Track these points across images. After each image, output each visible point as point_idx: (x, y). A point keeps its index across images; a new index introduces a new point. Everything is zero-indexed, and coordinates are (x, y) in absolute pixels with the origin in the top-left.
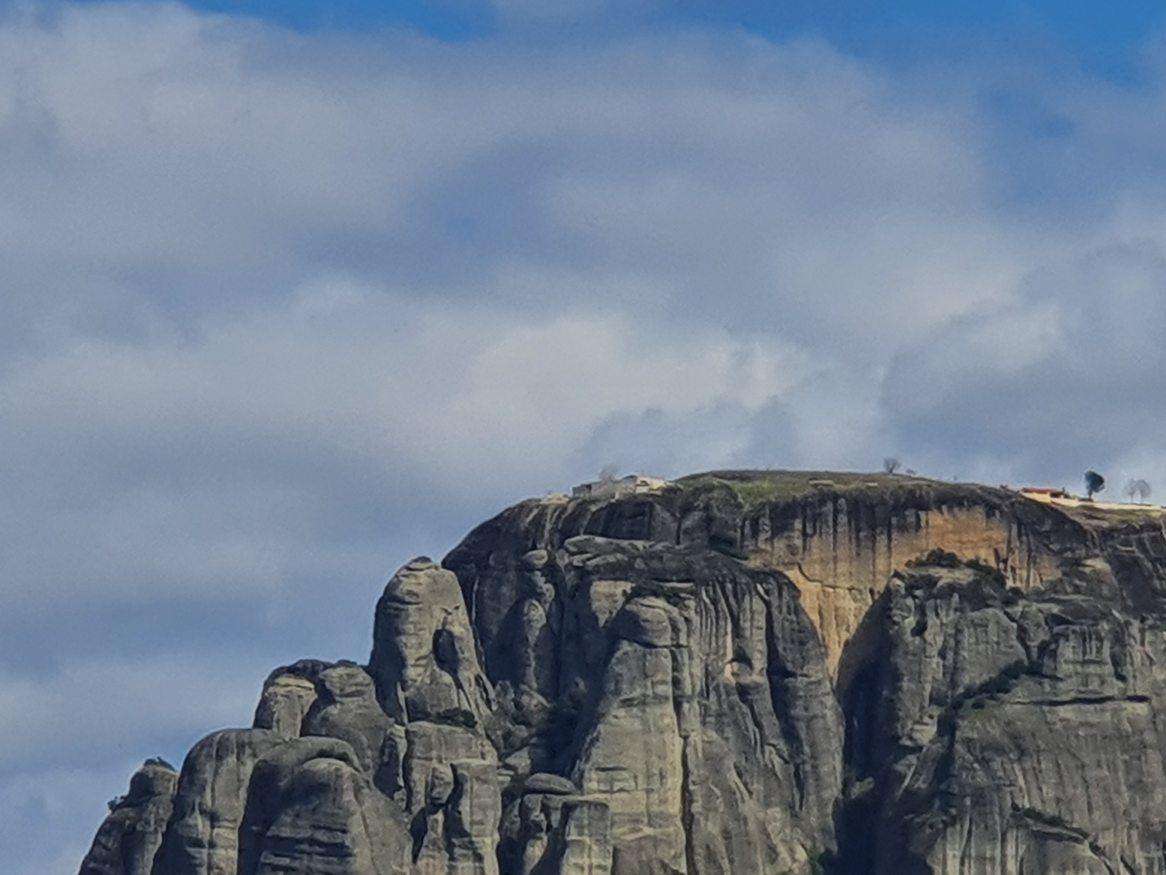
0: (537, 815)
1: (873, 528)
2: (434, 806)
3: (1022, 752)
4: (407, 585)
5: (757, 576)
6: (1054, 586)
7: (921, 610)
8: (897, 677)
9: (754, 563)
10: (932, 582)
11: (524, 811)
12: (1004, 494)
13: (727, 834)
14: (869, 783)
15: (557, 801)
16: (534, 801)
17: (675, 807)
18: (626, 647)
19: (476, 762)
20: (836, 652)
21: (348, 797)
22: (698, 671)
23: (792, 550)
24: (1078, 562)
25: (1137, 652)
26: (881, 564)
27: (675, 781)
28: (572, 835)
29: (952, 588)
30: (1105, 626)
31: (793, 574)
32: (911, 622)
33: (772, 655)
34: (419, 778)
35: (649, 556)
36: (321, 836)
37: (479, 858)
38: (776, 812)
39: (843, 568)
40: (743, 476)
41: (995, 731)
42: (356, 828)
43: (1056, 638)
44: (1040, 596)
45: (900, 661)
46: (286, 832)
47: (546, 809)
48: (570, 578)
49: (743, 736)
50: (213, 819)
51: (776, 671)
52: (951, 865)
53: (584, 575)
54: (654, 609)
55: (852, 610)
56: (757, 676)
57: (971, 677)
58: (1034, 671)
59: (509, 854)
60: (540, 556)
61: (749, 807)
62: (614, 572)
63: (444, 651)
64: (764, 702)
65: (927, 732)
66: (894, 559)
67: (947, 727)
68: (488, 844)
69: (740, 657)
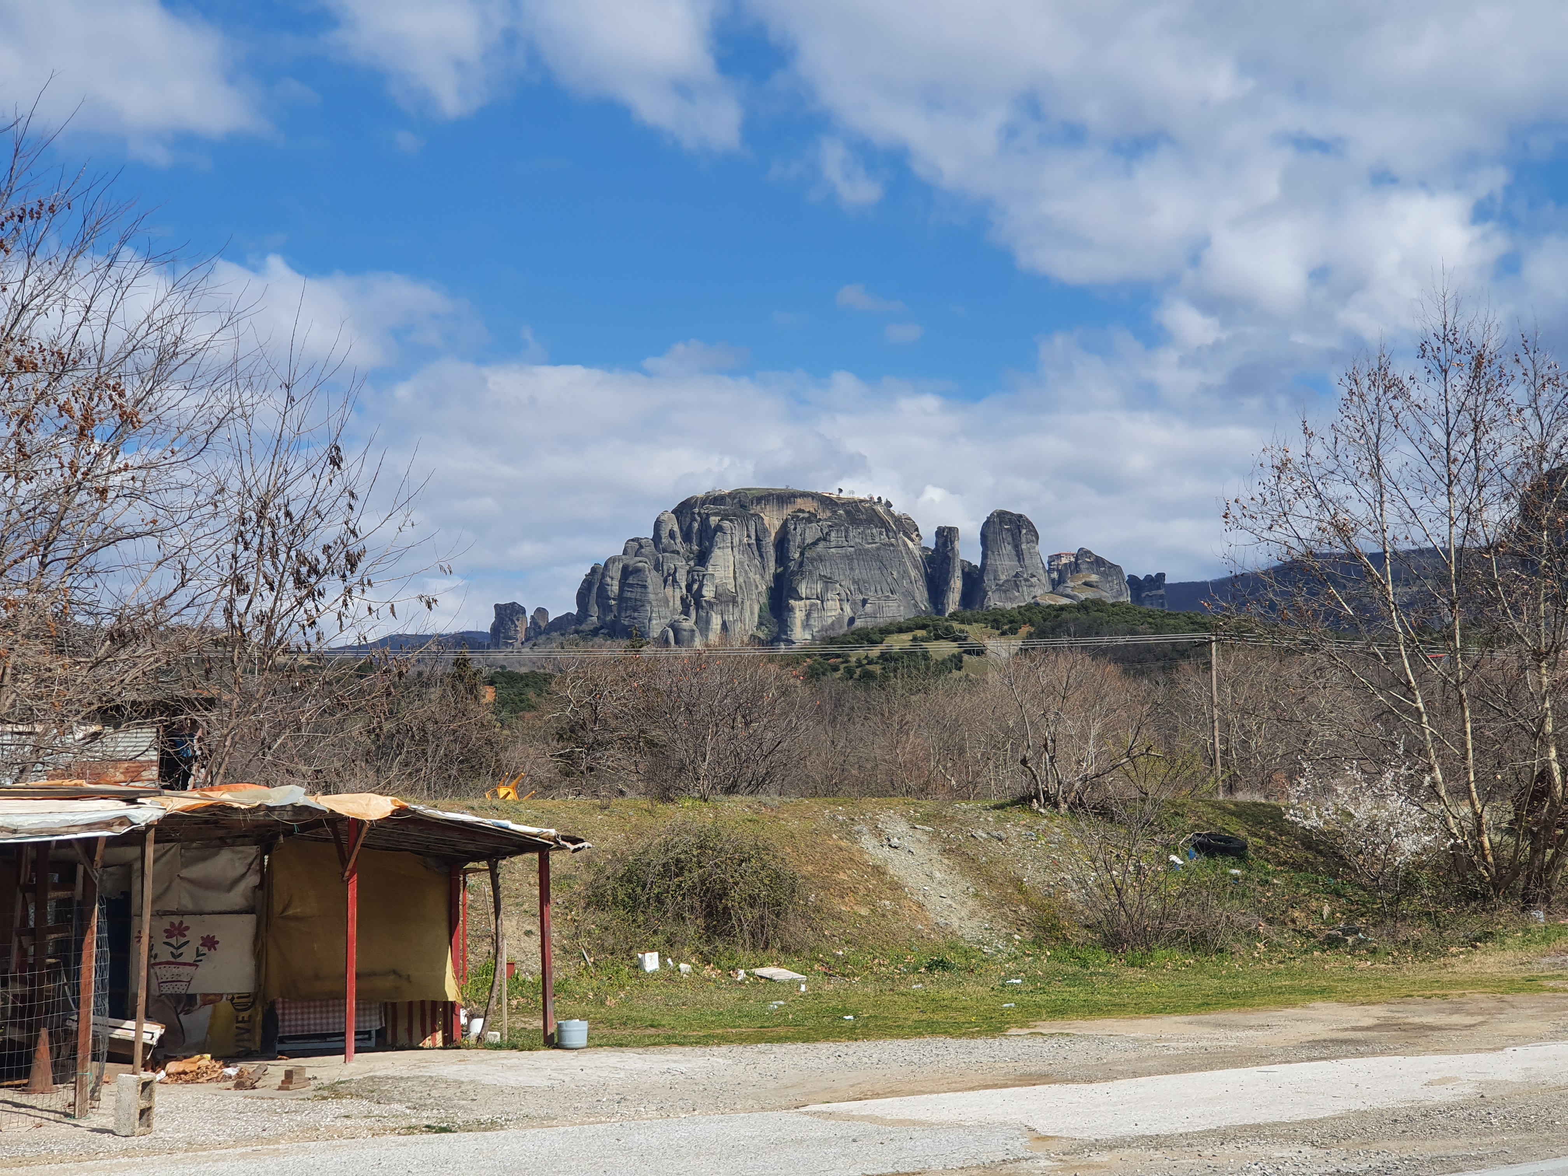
0: (696, 577)
1: (783, 503)
2: (669, 575)
3: (821, 560)
4: (662, 518)
5: (752, 515)
6: (830, 518)
7: (795, 524)
9: (752, 512)
10: (798, 517)
11: (693, 576)
12: (817, 494)
14: (782, 569)
15: (701, 574)
16: (695, 573)
17: (732, 575)
18: (719, 533)
19: (680, 564)
20: (773, 535)
21: (647, 572)
23: (762, 508)
24: (836, 512)
25: (851, 534)
26: (785, 512)
27: (732, 568)
28: (705, 582)
29: (803, 518)
30: (843, 528)
31: (762, 515)
32: (793, 527)
33: (757, 535)
34: (665, 568)
35: (724, 510)
37: (681, 588)
38: (758, 576)
39: (775, 513)
40: (749, 489)
42: (649, 580)
48: (704, 516)
50: (612, 579)
51: (758, 540)
52: (803, 590)
53: (708, 515)
54: (726, 524)
55: (778, 524)
56: (753, 541)
57: (809, 541)
58: (825, 539)
59: (689, 587)
60: (696, 510)
61: (751, 575)
62: (716, 514)
63: (672, 535)
64: (755, 548)
65: (797, 555)
66: (788, 511)
67: (802, 554)
68: (683, 585)
69: (749, 536)
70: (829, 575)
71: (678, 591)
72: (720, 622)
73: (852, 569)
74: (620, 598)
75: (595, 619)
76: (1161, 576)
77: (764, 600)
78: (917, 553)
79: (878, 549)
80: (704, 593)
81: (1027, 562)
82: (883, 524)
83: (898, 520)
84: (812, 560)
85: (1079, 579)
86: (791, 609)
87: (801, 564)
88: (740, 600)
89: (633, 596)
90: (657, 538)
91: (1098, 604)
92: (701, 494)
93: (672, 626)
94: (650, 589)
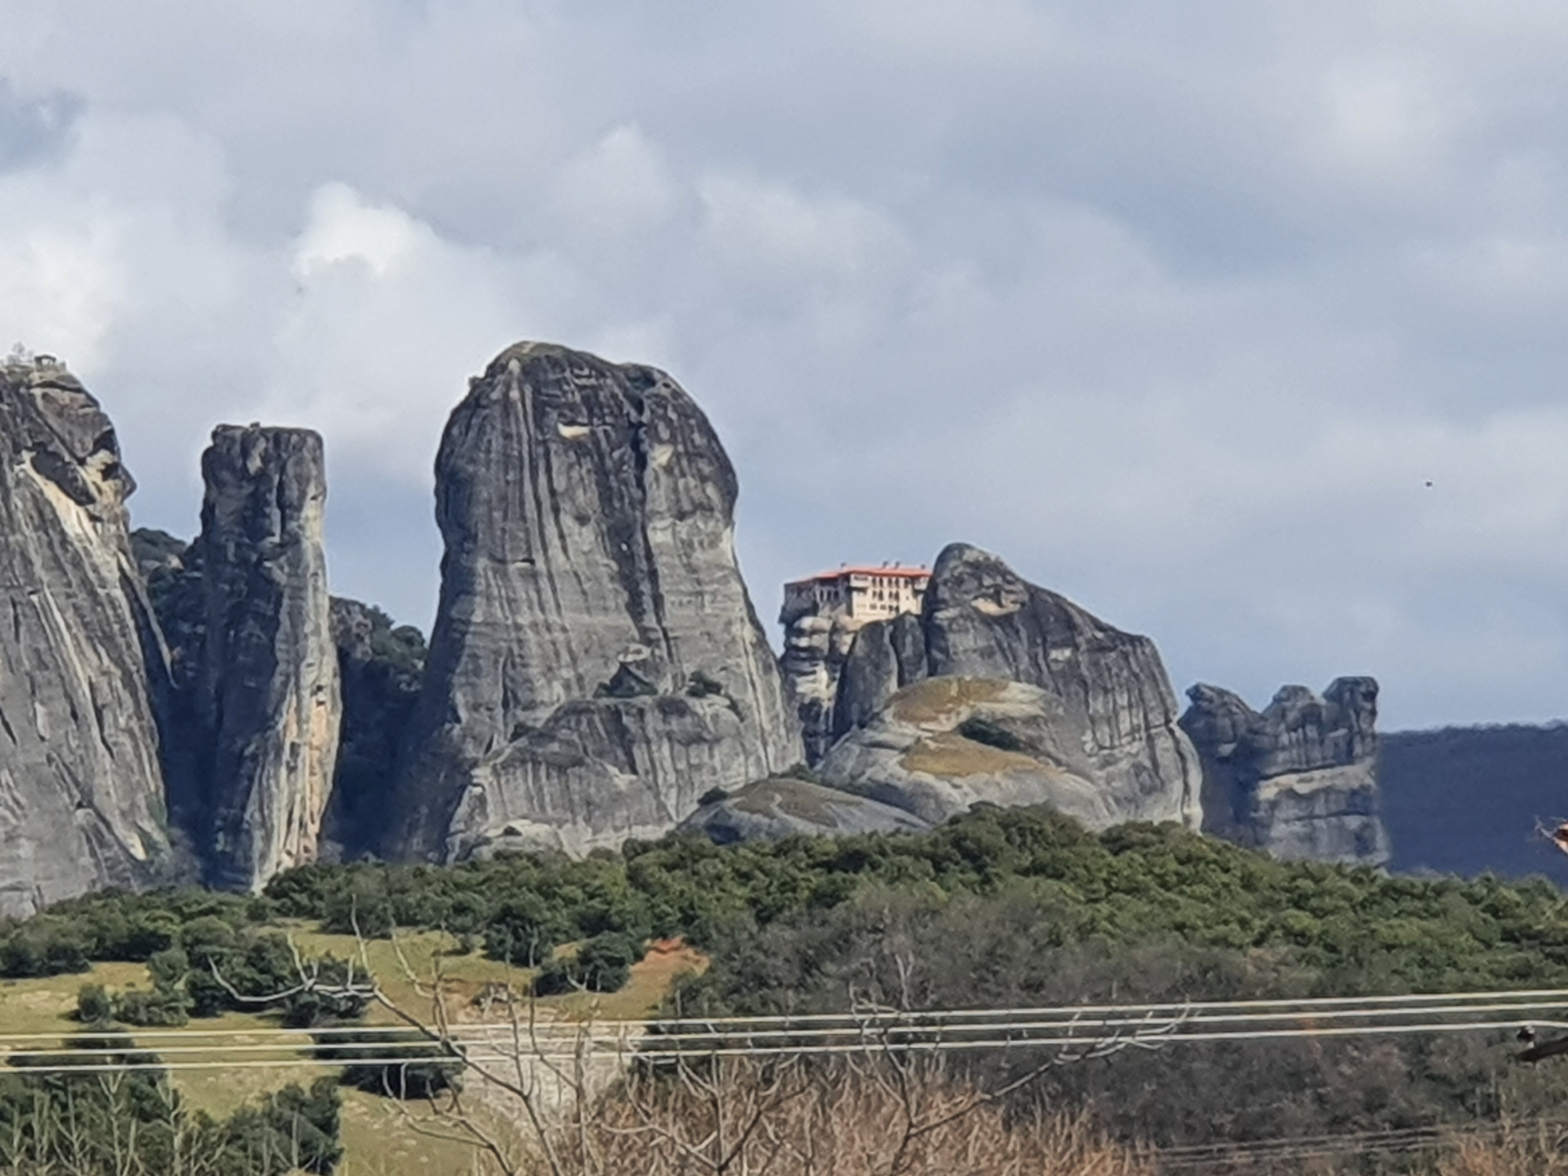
78: (108, 562)
81: (677, 615)
83: (9, 391)
85: (940, 708)
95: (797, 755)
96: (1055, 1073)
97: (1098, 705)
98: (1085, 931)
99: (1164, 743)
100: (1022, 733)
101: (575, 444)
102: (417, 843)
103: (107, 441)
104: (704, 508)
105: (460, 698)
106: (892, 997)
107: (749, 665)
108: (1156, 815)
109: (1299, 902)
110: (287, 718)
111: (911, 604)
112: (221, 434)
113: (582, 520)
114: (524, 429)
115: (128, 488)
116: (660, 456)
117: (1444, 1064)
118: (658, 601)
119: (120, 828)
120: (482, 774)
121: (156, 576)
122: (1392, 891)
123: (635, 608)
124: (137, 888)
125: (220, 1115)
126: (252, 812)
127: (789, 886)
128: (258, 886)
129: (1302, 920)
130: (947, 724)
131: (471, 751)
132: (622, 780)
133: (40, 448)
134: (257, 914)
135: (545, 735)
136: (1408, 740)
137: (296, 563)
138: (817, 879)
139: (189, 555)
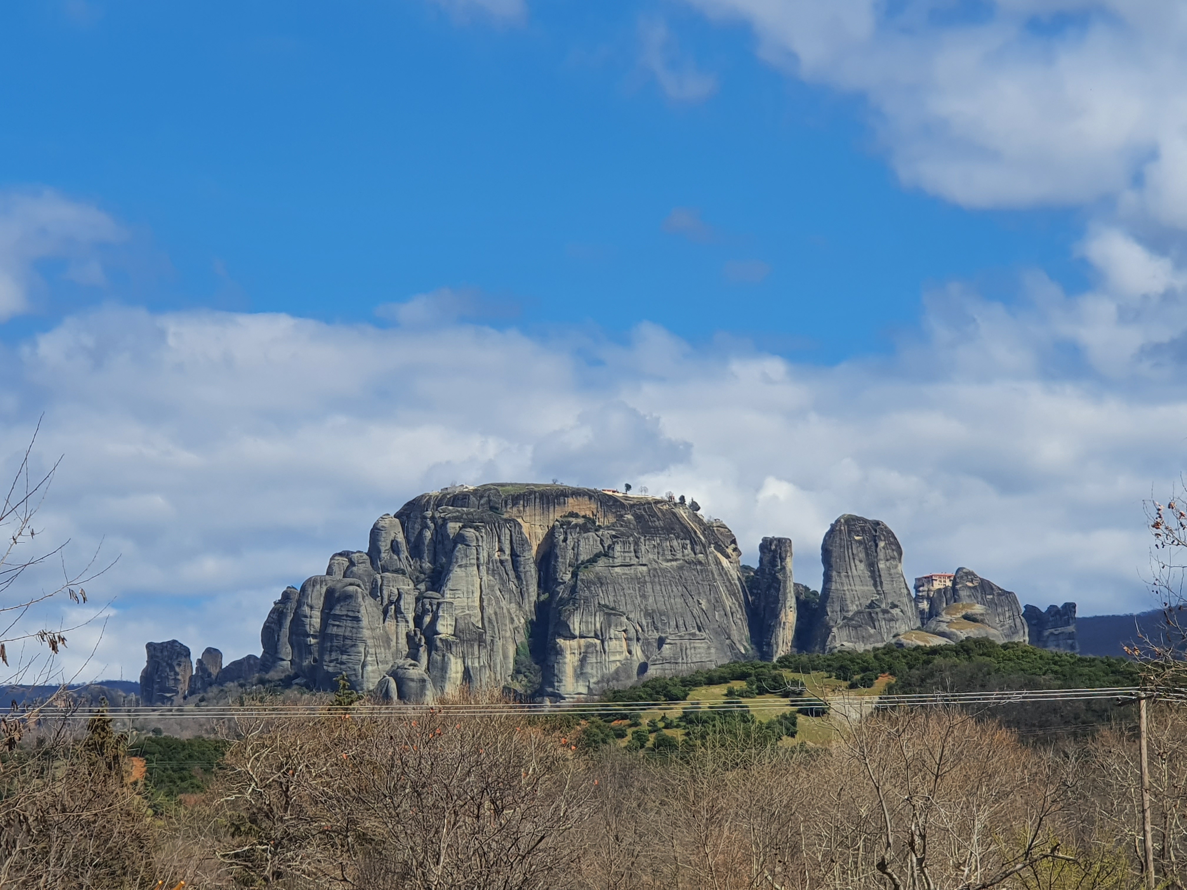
0: (428, 606)
1: (548, 503)
2: (391, 603)
3: (602, 584)
4: (382, 523)
5: (507, 521)
6: (613, 525)
7: (566, 533)
8: (557, 557)
9: (506, 516)
10: (569, 523)
11: (423, 605)
12: (595, 492)
13: (496, 613)
14: (547, 595)
15: (435, 602)
16: (427, 601)
17: (477, 604)
18: (460, 546)
19: (406, 587)
20: (535, 548)
21: (360, 599)
22: (486, 555)
23: (519, 511)
24: (622, 516)
25: (643, 548)
26: (551, 517)
27: (477, 594)
28: (441, 613)
29: (576, 525)
30: (631, 539)
31: (519, 520)
32: (562, 537)
33: (512, 549)
34: (385, 593)
35: (467, 514)
36: (350, 614)
37: (407, 622)
38: (513, 605)
39: (537, 518)
40: (502, 485)
41: (592, 576)
42: (363, 610)
43: (614, 543)
44: (608, 528)
45: (558, 551)
46: (338, 612)
47: (431, 604)
48: (440, 522)
49: (501, 578)
50: (311, 608)
51: (514, 555)
52: (576, 624)
53: (445, 520)
54: (470, 533)
55: (541, 533)
56: (507, 557)
57: (584, 557)
58: (606, 555)
59: (418, 620)
60: (429, 514)
61: (504, 604)
62: (456, 519)
63: (395, 547)
64: (509, 566)
65: (568, 577)
66: (556, 515)
67: (575, 575)
68: (410, 616)
69: (501, 550)
70: (612, 605)
71: (402, 625)
72: (460, 668)
73: (644, 596)
74: (323, 635)
75: (287, 664)
76: (1070, 607)
77: (522, 638)
78: (734, 574)
79: (681, 568)
80: (440, 628)
81: (886, 587)
82: (687, 534)
83: (708, 528)
84: (589, 584)
85: (957, 610)
86: (559, 652)
87: (573, 589)
88: (488, 639)
89: (340, 631)
90: (374, 552)
91: (984, 645)
92: (435, 491)
93: (394, 674)
94: (365, 622)
95: (919, 624)
96: (989, 709)
97: (1000, 610)
98: (998, 671)
99: (1018, 620)
100: (979, 618)
101: (859, 542)
102: (817, 648)
103: (734, 542)
104: (894, 558)
105: (828, 609)
106: (945, 689)
107: (906, 600)
108: (1016, 639)
109: (1055, 663)
110: (783, 614)
111: (949, 584)
112: (765, 540)
113: (861, 561)
114: (845, 537)
115: (740, 554)
116: (882, 544)
117: (1096, 707)
118: (881, 583)
119: (738, 645)
120: (835, 630)
121: (747, 578)
122: (1080, 660)
123: (875, 585)
124: (743, 661)
125: (763, 721)
126: (773, 641)
127: (917, 659)
128: (775, 660)
129: (1056, 668)
130: (959, 615)
131: (832, 623)
132: (872, 631)
133: (716, 543)
134: (775, 668)
135: (852, 619)
136: (1084, 619)
137: (785, 573)
138: (925, 657)
139: (756, 572)
